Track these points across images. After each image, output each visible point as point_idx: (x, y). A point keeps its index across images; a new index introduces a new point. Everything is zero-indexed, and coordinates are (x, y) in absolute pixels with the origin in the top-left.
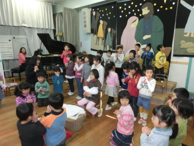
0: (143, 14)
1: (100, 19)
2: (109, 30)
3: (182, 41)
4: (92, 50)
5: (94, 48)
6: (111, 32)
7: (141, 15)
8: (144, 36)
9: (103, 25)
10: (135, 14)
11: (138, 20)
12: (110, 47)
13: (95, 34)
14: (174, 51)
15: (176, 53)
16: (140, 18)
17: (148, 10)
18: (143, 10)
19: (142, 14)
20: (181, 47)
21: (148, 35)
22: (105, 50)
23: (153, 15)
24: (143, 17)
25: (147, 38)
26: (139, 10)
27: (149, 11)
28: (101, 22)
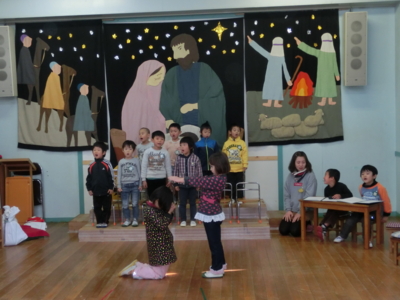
0: (176, 57)
1: (49, 60)
2: (84, 89)
3: (262, 116)
4: (21, 146)
5: (30, 142)
6: (89, 96)
7: (170, 59)
8: (182, 105)
9: (61, 75)
10: (156, 56)
11: (163, 69)
12: (89, 135)
13: (35, 99)
14: (249, 136)
15: (253, 140)
16: (169, 66)
17: (186, 49)
18: (174, 48)
19: (172, 56)
20: (262, 126)
21: (192, 102)
22: (73, 144)
23: (199, 61)
24: (175, 63)
25: (191, 110)
26: (164, 48)
27: (188, 52)
28: (55, 67)
